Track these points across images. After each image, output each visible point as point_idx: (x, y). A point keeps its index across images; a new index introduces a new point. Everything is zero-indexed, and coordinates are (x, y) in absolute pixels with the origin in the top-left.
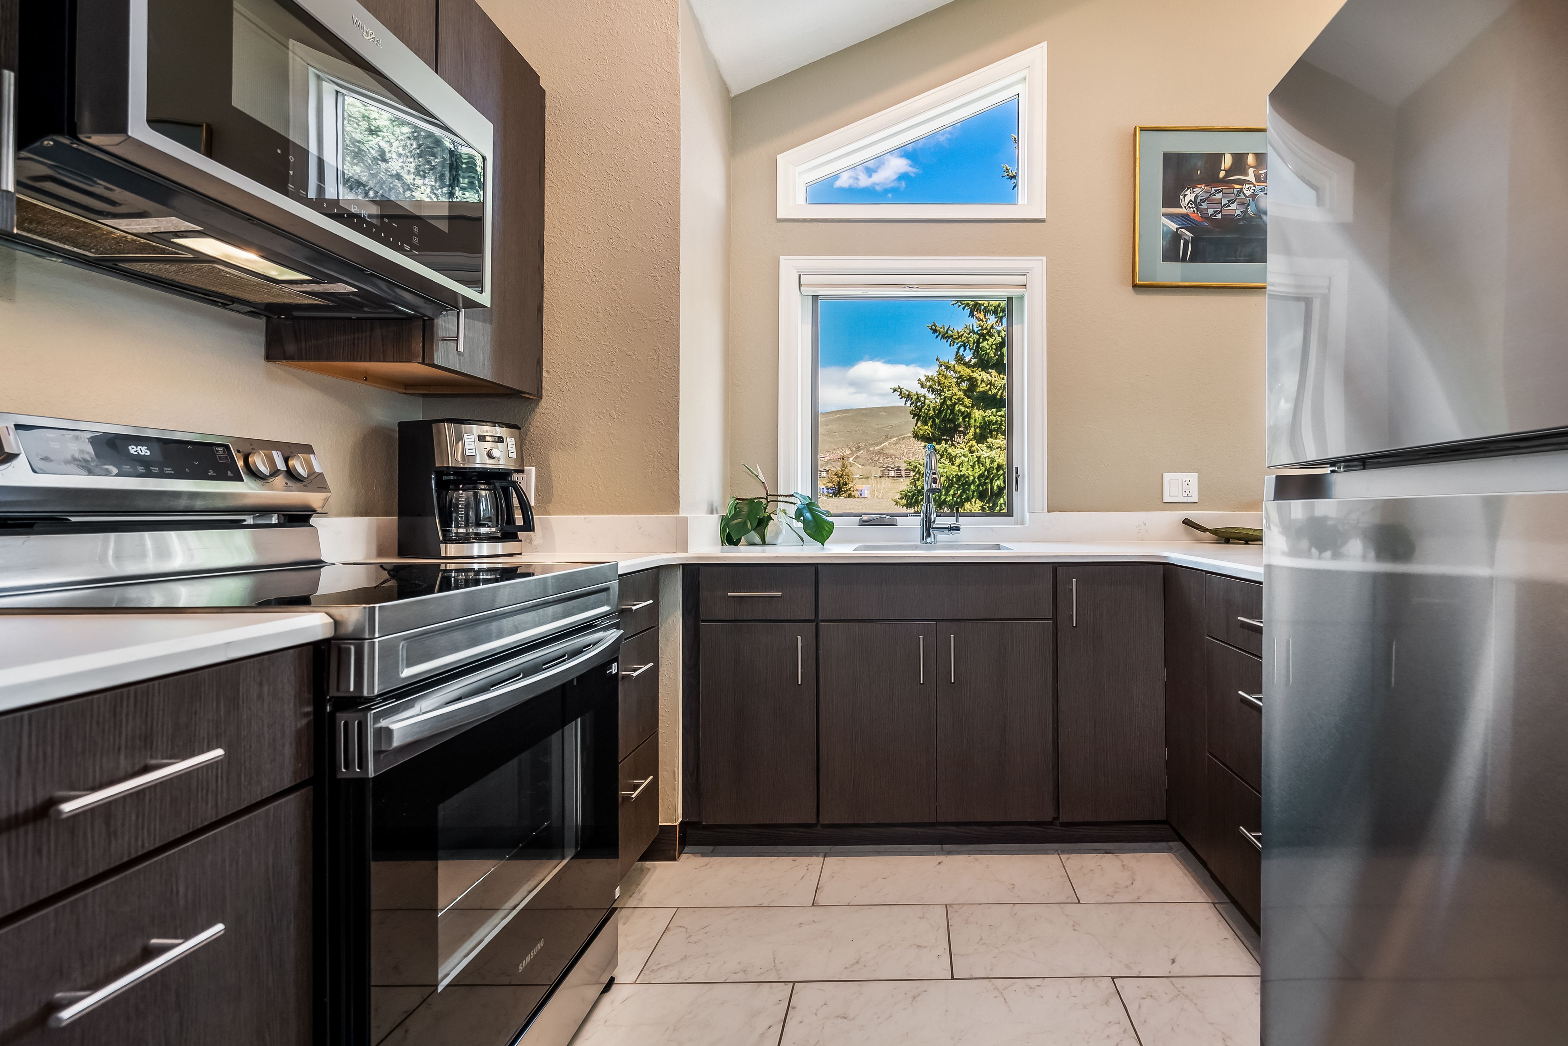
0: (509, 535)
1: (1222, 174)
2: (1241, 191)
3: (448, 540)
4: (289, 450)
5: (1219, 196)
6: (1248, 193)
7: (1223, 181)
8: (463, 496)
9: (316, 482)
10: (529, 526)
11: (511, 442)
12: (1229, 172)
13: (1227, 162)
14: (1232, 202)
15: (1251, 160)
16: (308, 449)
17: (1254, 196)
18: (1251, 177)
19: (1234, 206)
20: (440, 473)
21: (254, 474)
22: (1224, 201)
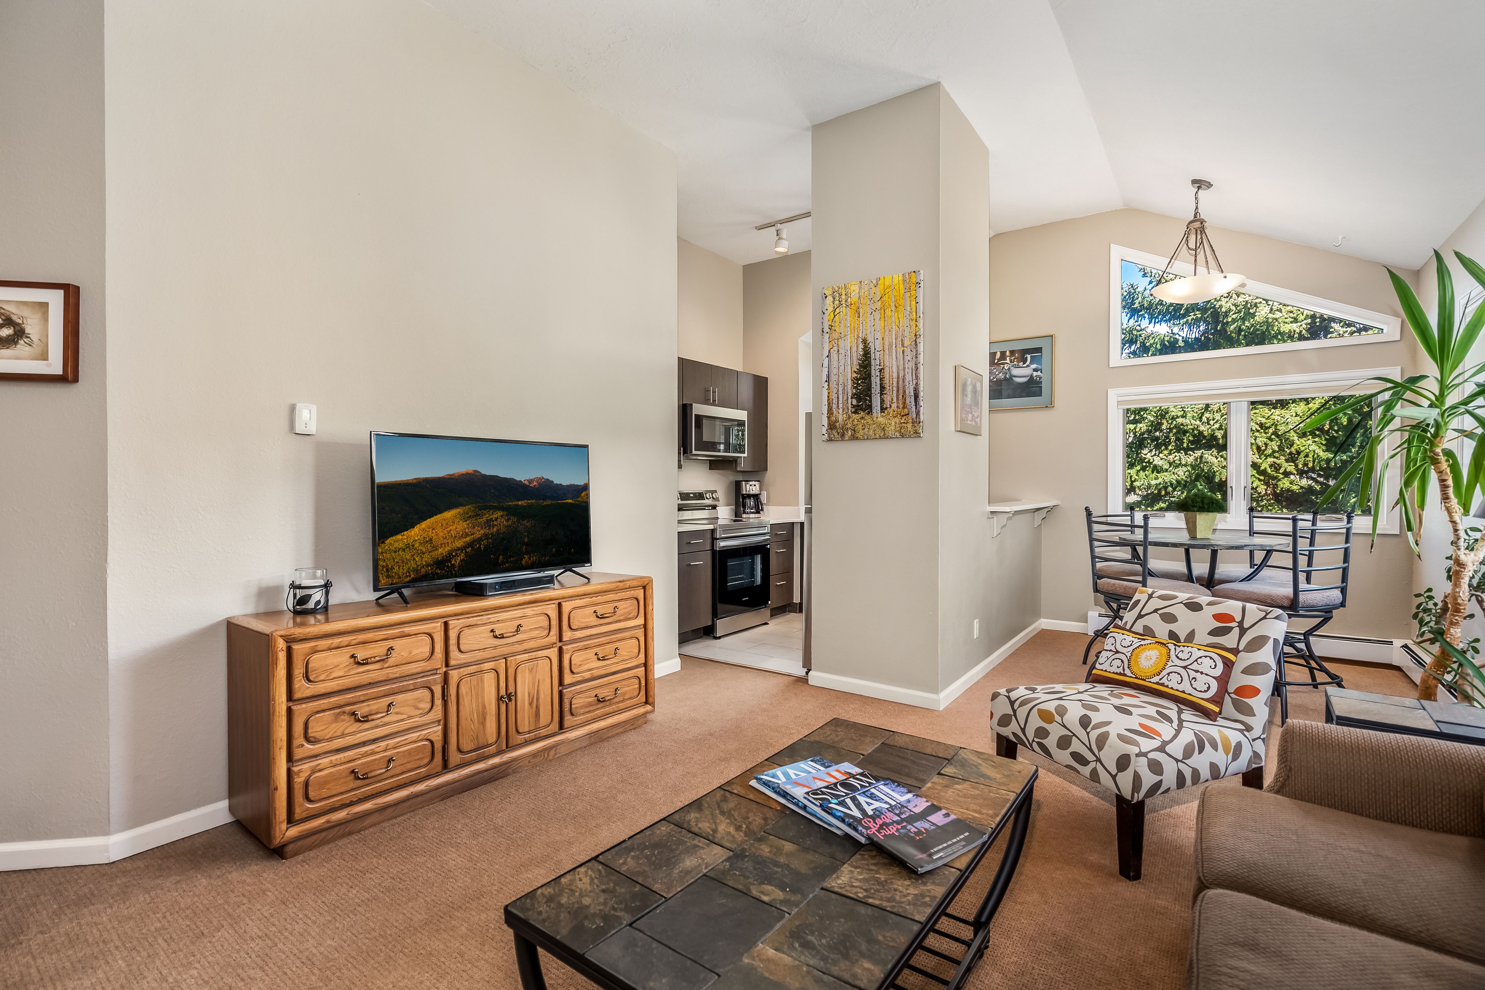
0: (758, 512)
1: (996, 361)
2: (1004, 367)
3: (744, 512)
4: (713, 492)
5: (995, 370)
6: (1006, 368)
7: (997, 364)
8: (748, 501)
9: (717, 499)
10: (762, 510)
11: (758, 486)
12: (999, 360)
13: (998, 355)
14: (1000, 373)
15: (1008, 353)
16: (716, 491)
17: (1009, 369)
18: (1008, 361)
19: (1001, 375)
20: (743, 495)
21: (707, 498)
22: (997, 373)
